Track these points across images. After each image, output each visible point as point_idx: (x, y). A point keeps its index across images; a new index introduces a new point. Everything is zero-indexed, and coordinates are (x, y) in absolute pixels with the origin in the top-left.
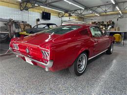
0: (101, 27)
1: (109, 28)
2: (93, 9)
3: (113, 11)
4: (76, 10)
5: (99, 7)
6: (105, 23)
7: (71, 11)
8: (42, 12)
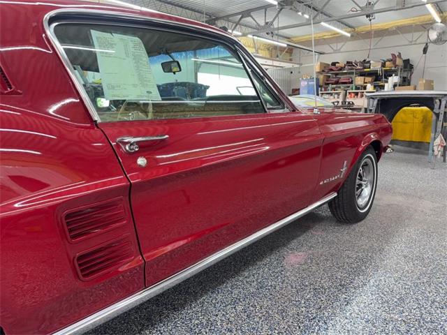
0: (359, 80)
1: (388, 87)
4: (247, 12)
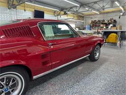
0: (102, 25)
1: (109, 27)
2: (90, 5)
3: (112, 7)
4: (71, 8)
5: (95, 3)
6: (106, 22)
7: (66, 9)
8: (33, 10)
